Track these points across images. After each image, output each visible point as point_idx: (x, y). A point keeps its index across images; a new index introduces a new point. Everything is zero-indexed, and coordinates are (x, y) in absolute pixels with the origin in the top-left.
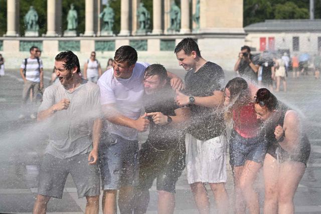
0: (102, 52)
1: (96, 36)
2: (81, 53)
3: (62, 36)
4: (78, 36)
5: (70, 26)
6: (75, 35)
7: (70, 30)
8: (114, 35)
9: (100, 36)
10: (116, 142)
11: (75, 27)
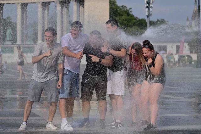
0: (27, 54)
1: (23, 45)
2: (14, 54)
3: (3, 45)
4: (13, 44)
5: (8, 39)
6: (11, 44)
7: (8, 41)
8: (34, 44)
9: (25, 45)
10: (67, 73)
11: (10, 39)
